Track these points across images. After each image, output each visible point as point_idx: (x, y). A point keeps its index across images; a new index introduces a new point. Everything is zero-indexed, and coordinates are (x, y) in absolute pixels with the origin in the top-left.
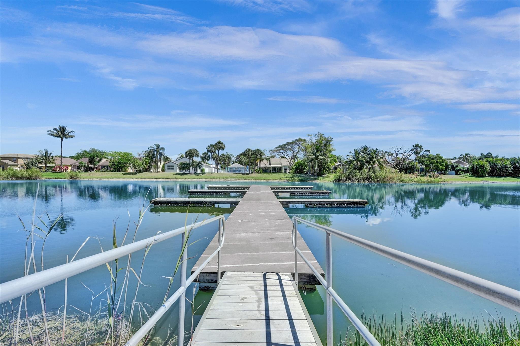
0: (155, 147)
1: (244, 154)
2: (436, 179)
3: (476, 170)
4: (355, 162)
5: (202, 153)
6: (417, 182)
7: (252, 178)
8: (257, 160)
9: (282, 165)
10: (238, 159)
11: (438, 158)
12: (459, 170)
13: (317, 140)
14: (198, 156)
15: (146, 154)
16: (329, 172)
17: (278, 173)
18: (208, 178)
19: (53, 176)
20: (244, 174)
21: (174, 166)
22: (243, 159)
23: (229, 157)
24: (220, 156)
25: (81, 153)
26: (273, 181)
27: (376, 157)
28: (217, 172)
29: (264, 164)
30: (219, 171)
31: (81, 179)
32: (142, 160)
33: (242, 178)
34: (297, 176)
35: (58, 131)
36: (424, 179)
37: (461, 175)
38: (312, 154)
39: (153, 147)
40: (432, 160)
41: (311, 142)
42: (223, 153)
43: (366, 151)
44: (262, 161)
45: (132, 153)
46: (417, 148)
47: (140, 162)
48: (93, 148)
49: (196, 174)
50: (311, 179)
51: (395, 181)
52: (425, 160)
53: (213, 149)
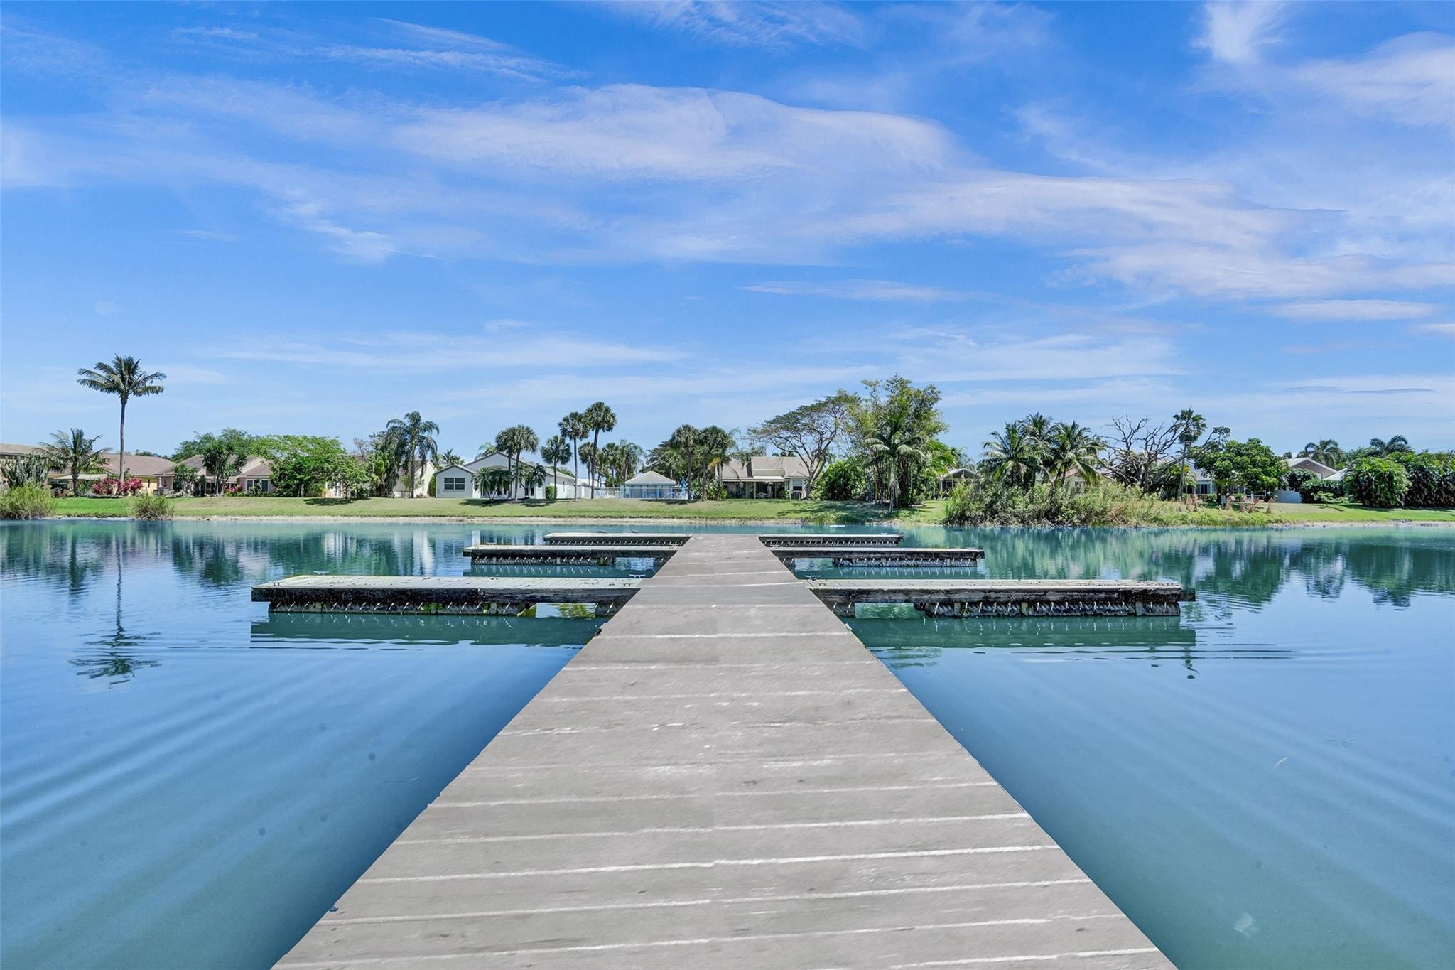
0: (407, 422)
1: (673, 444)
2: (1254, 515)
3: (1366, 488)
4: (1011, 463)
5: (546, 439)
6: (1200, 523)
7: (698, 515)
8: (711, 461)
9: (786, 476)
10: (656, 459)
11: (1255, 451)
12: (1315, 489)
13: (892, 397)
14: (533, 447)
15: (380, 442)
16: (928, 495)
17: (774, 500)
18: (562, 514)
19: (89, 508)
20: (672, 503)
21: (463, 480)
22: (671, 461)
23: (628, 455)
24: (604, 449)
25: (194, 443)
26: (760, 523)
27: (1072, 448)
28: (592, 498)
29: (732, 472)
30: (598, 494)
31: (174, 518)
32: (365, 460)
33: (667, 515)
34: (832, 507)
35: (113, 373)
36: (1216, 513)
37: (1323, 502)
38: (879, 441)
39: (401, 422)
40: (1239, 459)
41: (875, 404)
42: (611, 442)
43: (1039, 431)
44: (728, 464)
45: (340, 440)
46: (1188, 424)
47: (359, 468)
48: (232, 428)
49: (526, 501)
50: (878, 516)
51: (1135, 520)
52: (1216, 458)
53: (580, 426)
